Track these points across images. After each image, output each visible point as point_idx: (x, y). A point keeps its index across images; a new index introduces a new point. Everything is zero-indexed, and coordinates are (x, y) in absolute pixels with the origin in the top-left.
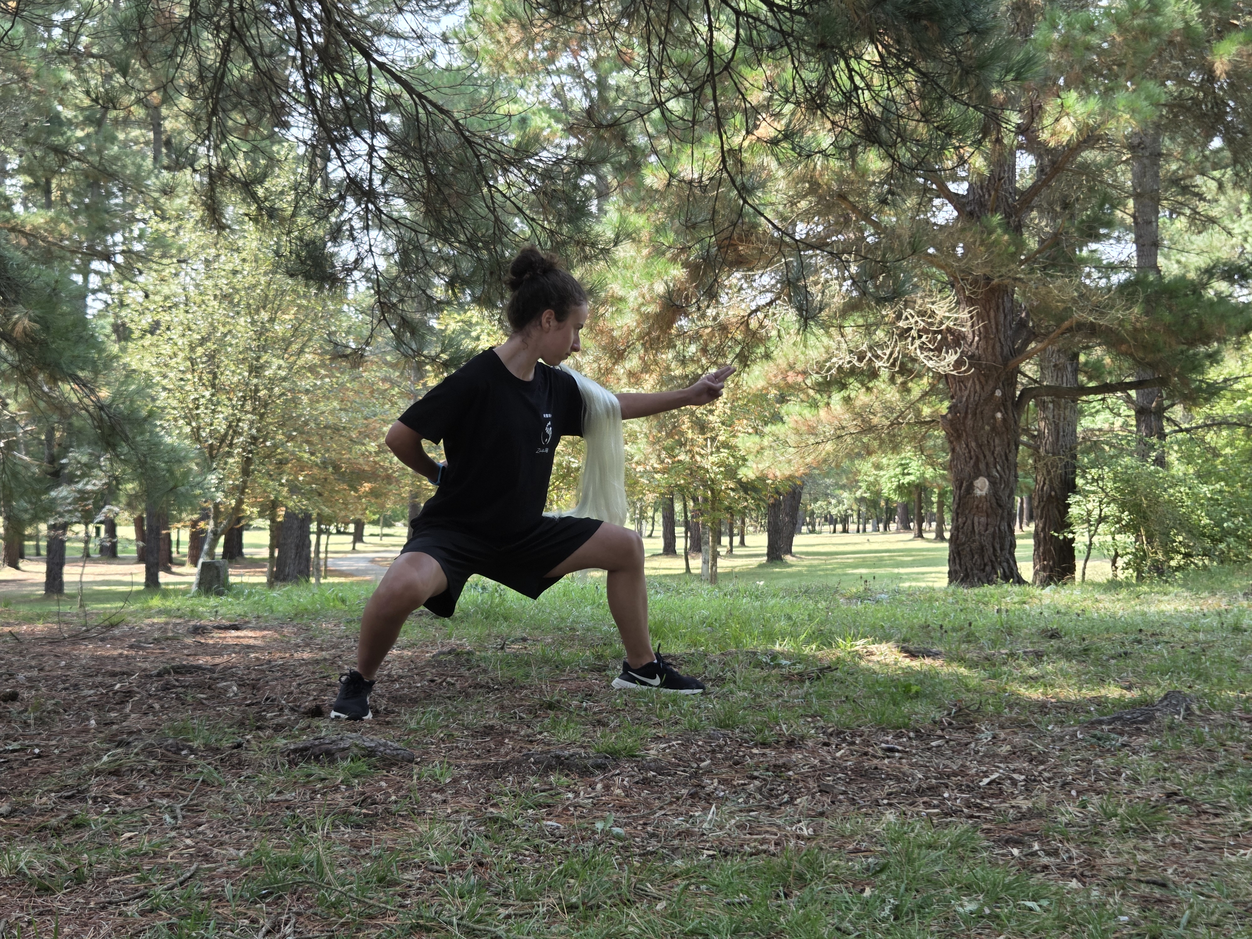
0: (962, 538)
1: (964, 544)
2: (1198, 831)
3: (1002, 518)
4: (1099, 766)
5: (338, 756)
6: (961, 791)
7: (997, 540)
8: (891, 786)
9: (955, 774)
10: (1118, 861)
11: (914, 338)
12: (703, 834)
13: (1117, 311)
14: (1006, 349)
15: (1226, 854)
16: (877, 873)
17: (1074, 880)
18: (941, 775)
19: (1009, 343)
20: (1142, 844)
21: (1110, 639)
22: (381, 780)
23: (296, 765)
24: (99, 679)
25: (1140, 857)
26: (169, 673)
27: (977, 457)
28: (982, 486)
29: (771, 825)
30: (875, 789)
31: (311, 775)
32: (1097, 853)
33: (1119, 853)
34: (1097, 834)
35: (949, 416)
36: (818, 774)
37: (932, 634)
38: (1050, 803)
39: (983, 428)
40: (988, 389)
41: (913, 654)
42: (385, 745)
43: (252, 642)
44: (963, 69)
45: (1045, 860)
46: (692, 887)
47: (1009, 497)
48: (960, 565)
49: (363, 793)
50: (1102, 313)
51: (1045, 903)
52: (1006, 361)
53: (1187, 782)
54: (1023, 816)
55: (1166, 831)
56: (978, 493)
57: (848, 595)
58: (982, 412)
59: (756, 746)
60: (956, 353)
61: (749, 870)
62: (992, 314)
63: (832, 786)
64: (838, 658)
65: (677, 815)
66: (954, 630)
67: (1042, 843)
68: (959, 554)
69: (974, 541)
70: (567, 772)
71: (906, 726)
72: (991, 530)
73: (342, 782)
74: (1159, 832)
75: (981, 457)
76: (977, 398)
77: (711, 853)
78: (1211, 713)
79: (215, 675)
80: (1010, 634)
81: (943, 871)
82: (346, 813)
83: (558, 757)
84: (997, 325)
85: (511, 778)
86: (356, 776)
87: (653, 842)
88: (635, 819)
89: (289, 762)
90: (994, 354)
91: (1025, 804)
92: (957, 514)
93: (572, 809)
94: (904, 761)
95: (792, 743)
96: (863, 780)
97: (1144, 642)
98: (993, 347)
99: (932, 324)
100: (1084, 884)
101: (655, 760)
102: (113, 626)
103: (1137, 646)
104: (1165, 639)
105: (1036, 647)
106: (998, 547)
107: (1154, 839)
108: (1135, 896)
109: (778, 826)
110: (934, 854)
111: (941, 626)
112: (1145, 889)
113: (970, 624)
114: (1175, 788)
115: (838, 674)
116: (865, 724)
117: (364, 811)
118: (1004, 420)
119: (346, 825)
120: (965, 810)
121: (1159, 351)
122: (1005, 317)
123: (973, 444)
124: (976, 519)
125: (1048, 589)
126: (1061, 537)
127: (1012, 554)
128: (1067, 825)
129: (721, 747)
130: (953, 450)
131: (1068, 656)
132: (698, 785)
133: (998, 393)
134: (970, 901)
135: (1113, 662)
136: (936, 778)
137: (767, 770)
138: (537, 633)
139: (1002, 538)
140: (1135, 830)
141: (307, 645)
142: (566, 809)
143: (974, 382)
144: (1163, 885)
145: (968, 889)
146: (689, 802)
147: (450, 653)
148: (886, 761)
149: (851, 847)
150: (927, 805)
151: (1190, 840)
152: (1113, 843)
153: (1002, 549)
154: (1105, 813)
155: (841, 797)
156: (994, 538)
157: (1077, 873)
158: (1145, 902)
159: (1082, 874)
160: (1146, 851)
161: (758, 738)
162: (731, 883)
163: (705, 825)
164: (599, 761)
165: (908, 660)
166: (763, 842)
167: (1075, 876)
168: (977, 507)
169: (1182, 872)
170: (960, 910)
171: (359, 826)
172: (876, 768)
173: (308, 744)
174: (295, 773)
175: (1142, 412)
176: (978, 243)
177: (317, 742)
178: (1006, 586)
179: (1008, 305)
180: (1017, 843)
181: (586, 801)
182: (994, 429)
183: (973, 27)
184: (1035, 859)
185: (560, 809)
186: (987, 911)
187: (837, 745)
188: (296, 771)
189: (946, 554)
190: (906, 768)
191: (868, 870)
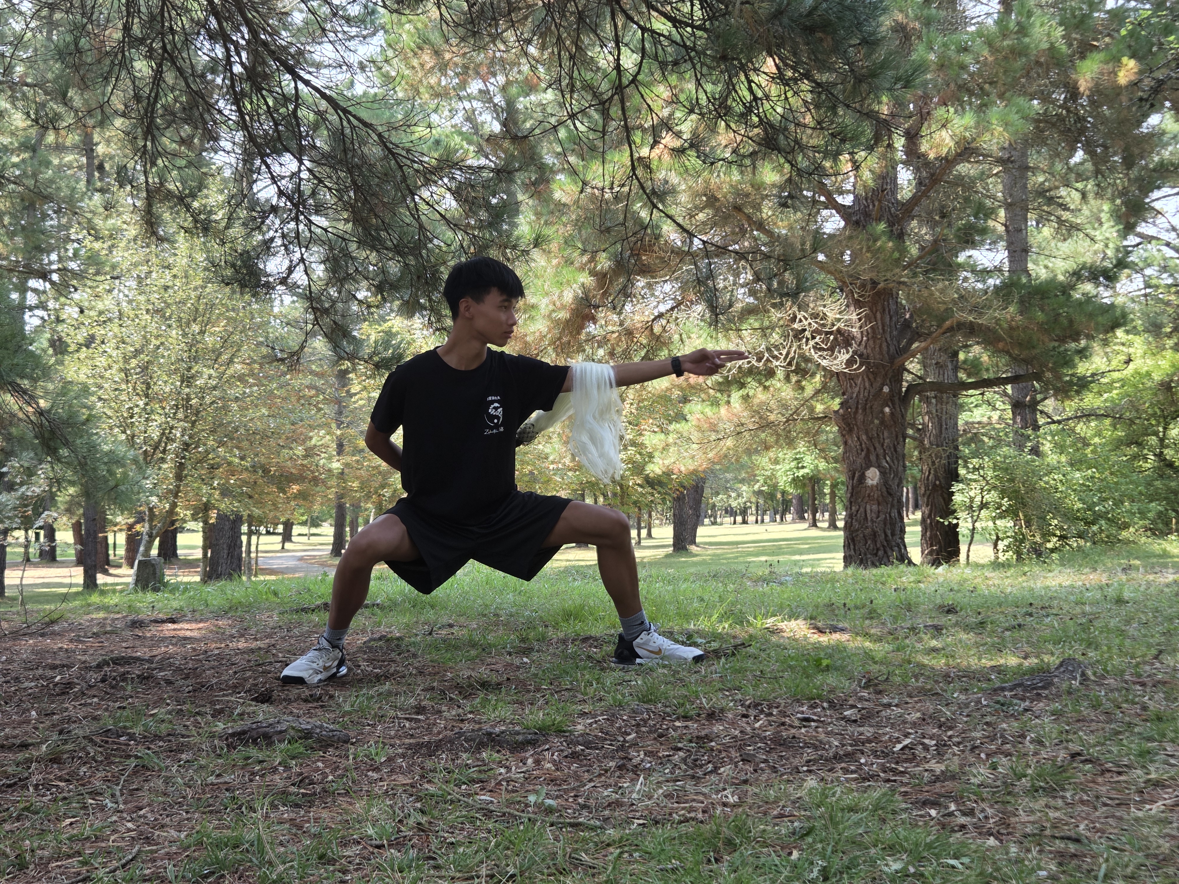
0: (856, 525)
1: (857, 530)
2: (1104, 789)
3: (892, 506)
4: (1005, 730)
5: (275, 738)
6: (877, 757)
7: (888, 526)
8: (809, 754)
9: (869, 741)
10: (1031, 819)
11: (808, 339)
12: (633, 804)
13: (995, 310)
14: (892, 349)
15: (1133, 810)
16: (802, 837)
17: (992, 838)
18: (856, 742)
19: (895, 343)
20: (1052, 802)
21: (1003, 613)
22: (318, 760)
23: (235, 748)
24: (40, 671)
25: (1052, 814)
26: (109, 665)
27: (868, 449)
28: (873, 476)
29: (697, 794)
30: (794, 757)
31: (249, 758)
32: (1010, 812)
33: (1032, 812)
34: (1009, 793)
35: (841, 411)
36: (740, 744)
37: (836, 612)
38: (962, 766)
39: (873, 422)
40: (877, 385)
41: (821, 631)
42: (321, 727)
43: (188, 634)
44: (855, 78)
45: (963, 820)
46: (626, 855)
47: (898, 486)
48: (855, 550)
49: (301, 774)
50: (981, 313)
51: (966, 860)
52: (892, 359)
53: (1089, 743)
54: (937, 779)
55: (1074, 789)
56: (870, 482)
57: (755, 578)
58: (871, 407)
59: (678, 719)
60: (848, 352)
61: (680, 836)
62: (879, 315)
63: (754, 755)
64: (751, 636)
65: (606, 786)
66: (857, 607)
67: (957, 804)
68: (853, 540)
69: (867, 527)
70: (498, 748)
71: (819, 697)
72: (882, 517)
73: (280, 764)
74: (1068, 790)
75: (872, 449)
76: (866, 394)
77: (641, 822)
78: (1105, 678)
79: (153, 666)
80: (909, 610)
81: (866, 832)
82: (284, 793)
83: (489, 734)
84: (883, 326)
85: (444, 756)
86: (293, 758)
87: (585, 813)
88: (566, 791)
89: (228, 746)
90: (881, 353)
91: (939, 768)
92: (851, 503)
93: (504, 783)
94: (820, 730)
95: (712, 716)
96: (782, 749)
97: (1035, 615)
98: (880, 347)
99: (824, 325)
100: (1001, 841)
101: (582, 735)
102: (53, 622)
103: (1029, 619)
104: (1054, 611)
105: (936, 622)
106: (889, 532)
107: (1063, 797)
108: (1051, 852)
109: (704, 795)
110: (855, 817)
111: (845, 604)
112: (1060, 845)
113: (871, 602)
114: (1077, 748)
115: (751, 650)
116: (780, 696)
117: (302, 791)
118: (892, 414)
119: (285, 805)
120: (882, 775)
121: (1034, 347)
122: (891, 318)
123: (864, 437)
124: (868, 507)
125: (941, 569)
126: (946, 523)
127: (903, 539)
128: (979, 786)
129: (645, 721)
130: (846, 443)
131: (967, 628)
132: (626, 758)
133: (886, 389)
134: (895, 861)
135: (1008, 633)
136: (851, 745)
137: (691, 741)
138: (462, 619)
139: (893, 524)
140: (1044, 789)
141: (242, 636)
142: (499, 784)
143: (863, 379)
144: (1077, 841)
145: (892, 849)
146: (618, 774)
147: (380, 639)
148: (803, 730)
149: (775, 812)
150: (846, 771)
151: (1097, 797)
152: (1025, 802)
153: (893, 535)
154: (1015, 774)
155: (762, 765)
156: (885, 524)
157: (995, 831)
158: (1062, 857)
159: (998, 832)
160: (1056, 809)
161: (680, 711)
162: (663, 850)
163: (635, 796)
164: (529, 737)
165: (816, 636)
166: (691, 810)
167: (991, 834)
168: (869, 496)
169: (1094, 828)
170: (886, 869)
171: (297, 806)
172: (794, 737)
173: (246, 728)
174: (234, 757)
175: (1017, 406)
176: (864, 250)
177: (254, 726)
178: (902, 567)
179: (893, 307)
180: (934, 804)
181: (518, 776)
182: (882, 422)
183: (864, 38)
184: (952, 819)
185: (493, 784)
186: (912, 870)
187: (755, 717)
188: (234, 754)
189: (841, 541)
190: (822, 736)
191: (794, 833)
